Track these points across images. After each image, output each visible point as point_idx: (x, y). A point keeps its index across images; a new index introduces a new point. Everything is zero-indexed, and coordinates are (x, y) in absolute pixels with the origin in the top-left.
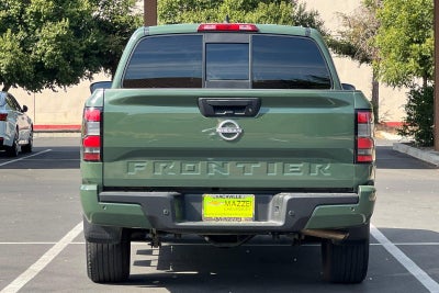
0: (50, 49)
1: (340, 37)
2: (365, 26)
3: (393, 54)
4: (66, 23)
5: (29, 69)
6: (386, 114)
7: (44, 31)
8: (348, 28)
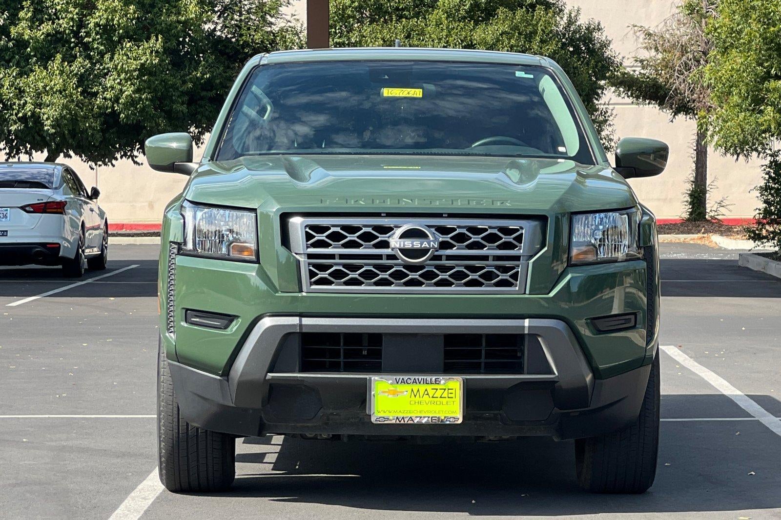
0: (129, 90)
1: (638, 70)
2: (684, 50)
3: (736, 99)
4: (157, 43)
5: (92, 125)
6: (720, 204)
7: (119, 58)
8: (653, 53)
